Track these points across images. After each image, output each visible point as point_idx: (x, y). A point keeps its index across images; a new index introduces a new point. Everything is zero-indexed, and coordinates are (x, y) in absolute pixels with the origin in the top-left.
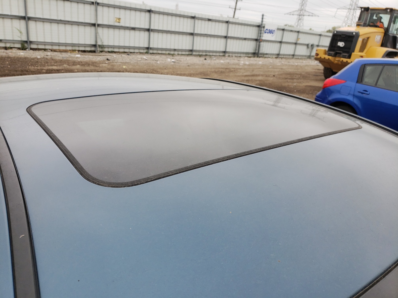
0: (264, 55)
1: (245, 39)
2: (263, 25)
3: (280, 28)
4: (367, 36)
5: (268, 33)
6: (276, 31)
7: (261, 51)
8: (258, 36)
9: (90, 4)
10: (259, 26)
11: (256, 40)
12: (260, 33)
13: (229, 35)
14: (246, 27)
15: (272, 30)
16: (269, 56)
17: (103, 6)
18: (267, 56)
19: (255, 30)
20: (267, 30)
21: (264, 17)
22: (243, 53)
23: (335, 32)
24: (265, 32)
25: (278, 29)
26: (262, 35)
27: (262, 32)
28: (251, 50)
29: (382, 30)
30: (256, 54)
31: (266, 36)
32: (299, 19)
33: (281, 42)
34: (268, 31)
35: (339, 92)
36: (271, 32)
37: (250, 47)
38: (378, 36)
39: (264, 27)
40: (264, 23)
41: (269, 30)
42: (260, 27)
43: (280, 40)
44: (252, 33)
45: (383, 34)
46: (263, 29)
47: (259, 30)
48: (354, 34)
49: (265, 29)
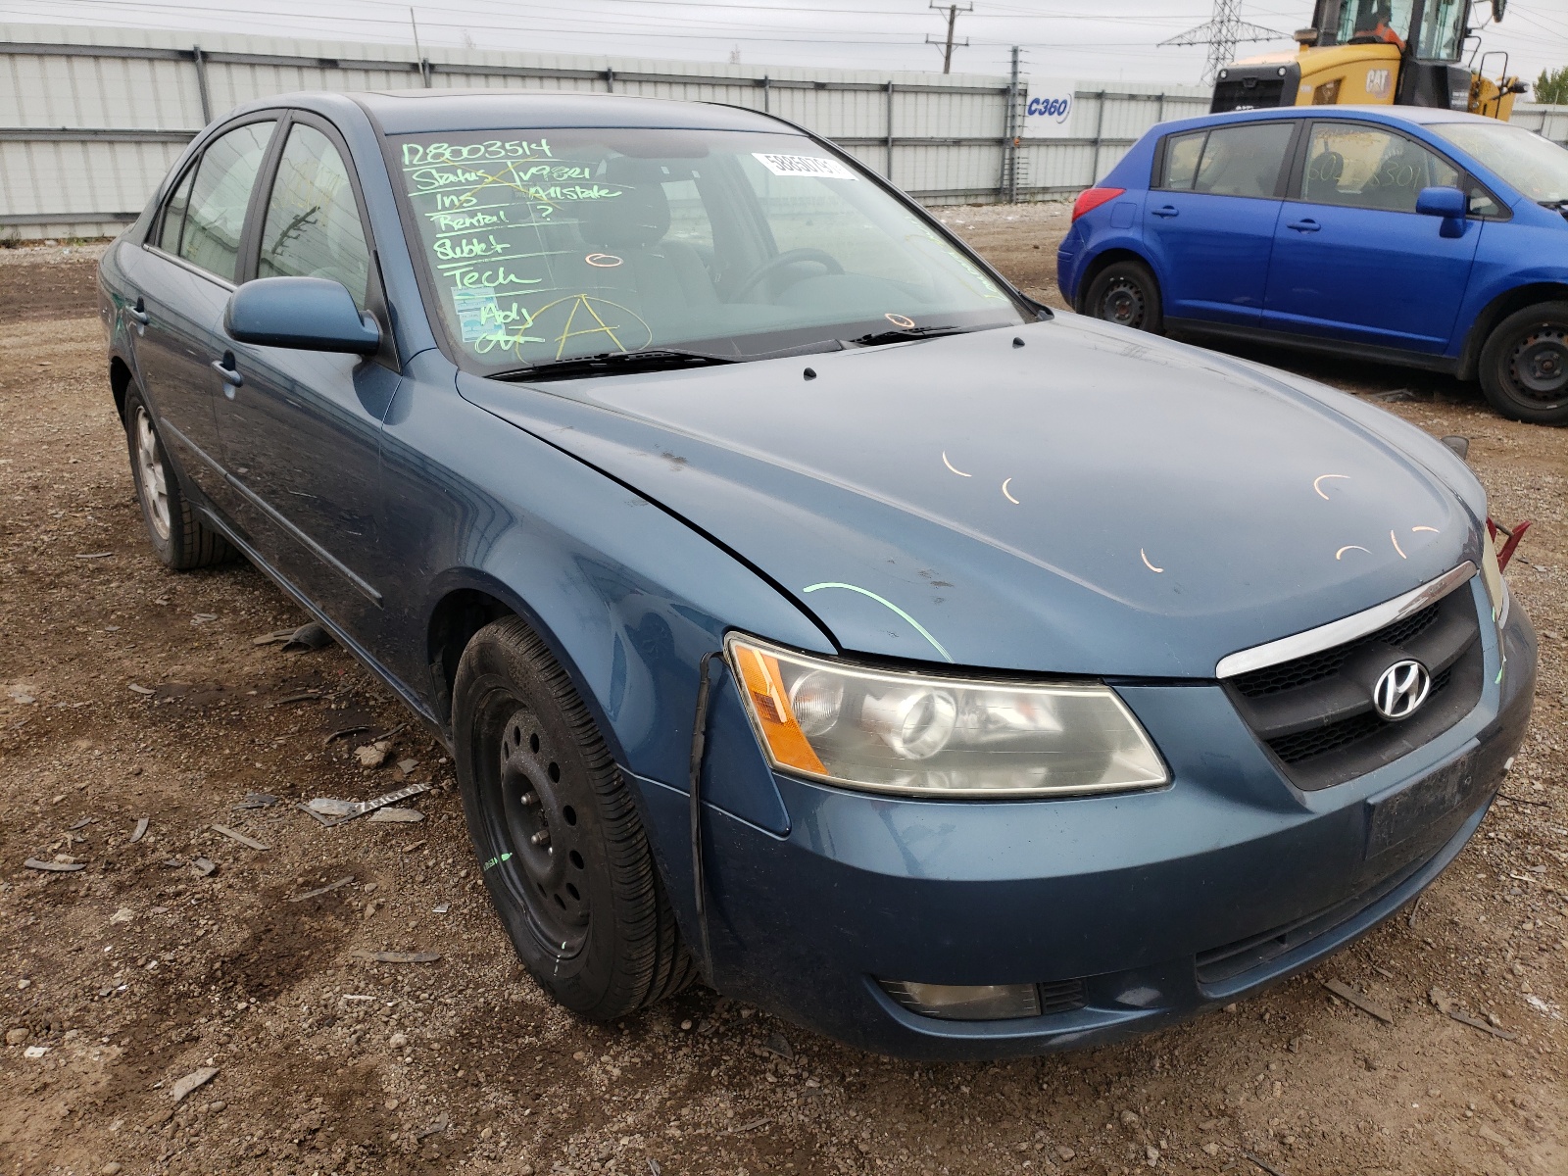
0: (1034, 194)
1: (958, 143)
2: (1020, 87)
3: (1084, 90)
4: (1335, 74)
5: (1041, 113)
6: (1072, 104)
7: (1021, 183)
8: (1006, 127)
9: (407, 72)
10: (1004, 92)
11: (1000, 142)
12: (1010, 117)
13: (896, 134)
14: (956, 99)
15: (1056, 101)
16: (1057, 197)
17: (448, 74)
18: (1048, 197)
19: (992, 107)
20: (1036, 101)
21: (1021, 56)
22: (955, 193)
23: (1223, 75)
24: (1031, 113)
25: (1079, 96)
26: (1018, 121)
27: (1019, 110)
28: (985, 180)
29: (1392, 51)
30: (1003, 192)
31: (1035, 126)
32: (1214, 56)
33: (1095, 143)
34: (1041, 107)
35: (1111, 224)
36: (1053, 108)
37: (978, 169)
38: (1375, 71)
39: (1024, 93)
40: (1020, 77)
41: (1047, 101)
42: (1007, 92)
43: (1090, 135)
44: (982, 119)
45: (1397, 64)
46: (1019, 100)
47: (1007, 106)
48: (1282, 72)
49: (1029, 100)
